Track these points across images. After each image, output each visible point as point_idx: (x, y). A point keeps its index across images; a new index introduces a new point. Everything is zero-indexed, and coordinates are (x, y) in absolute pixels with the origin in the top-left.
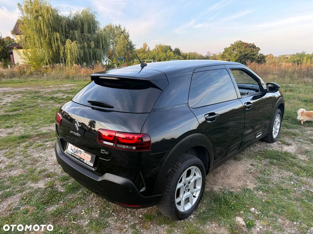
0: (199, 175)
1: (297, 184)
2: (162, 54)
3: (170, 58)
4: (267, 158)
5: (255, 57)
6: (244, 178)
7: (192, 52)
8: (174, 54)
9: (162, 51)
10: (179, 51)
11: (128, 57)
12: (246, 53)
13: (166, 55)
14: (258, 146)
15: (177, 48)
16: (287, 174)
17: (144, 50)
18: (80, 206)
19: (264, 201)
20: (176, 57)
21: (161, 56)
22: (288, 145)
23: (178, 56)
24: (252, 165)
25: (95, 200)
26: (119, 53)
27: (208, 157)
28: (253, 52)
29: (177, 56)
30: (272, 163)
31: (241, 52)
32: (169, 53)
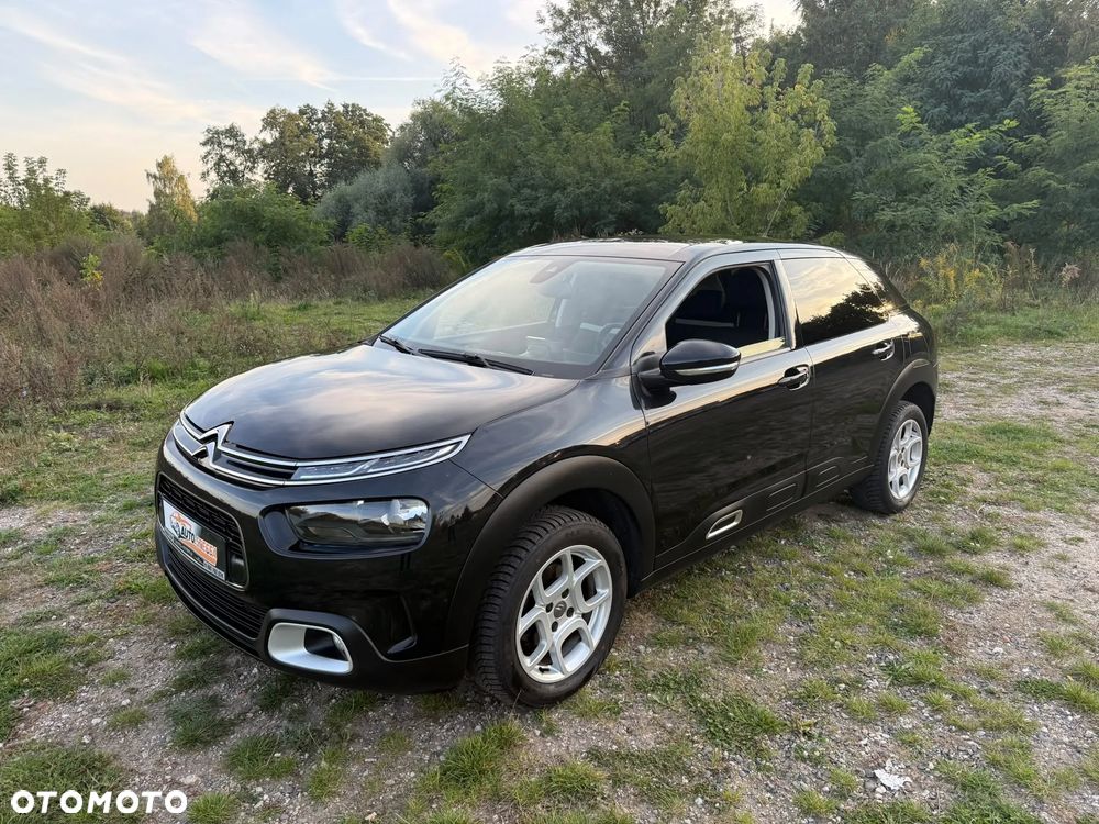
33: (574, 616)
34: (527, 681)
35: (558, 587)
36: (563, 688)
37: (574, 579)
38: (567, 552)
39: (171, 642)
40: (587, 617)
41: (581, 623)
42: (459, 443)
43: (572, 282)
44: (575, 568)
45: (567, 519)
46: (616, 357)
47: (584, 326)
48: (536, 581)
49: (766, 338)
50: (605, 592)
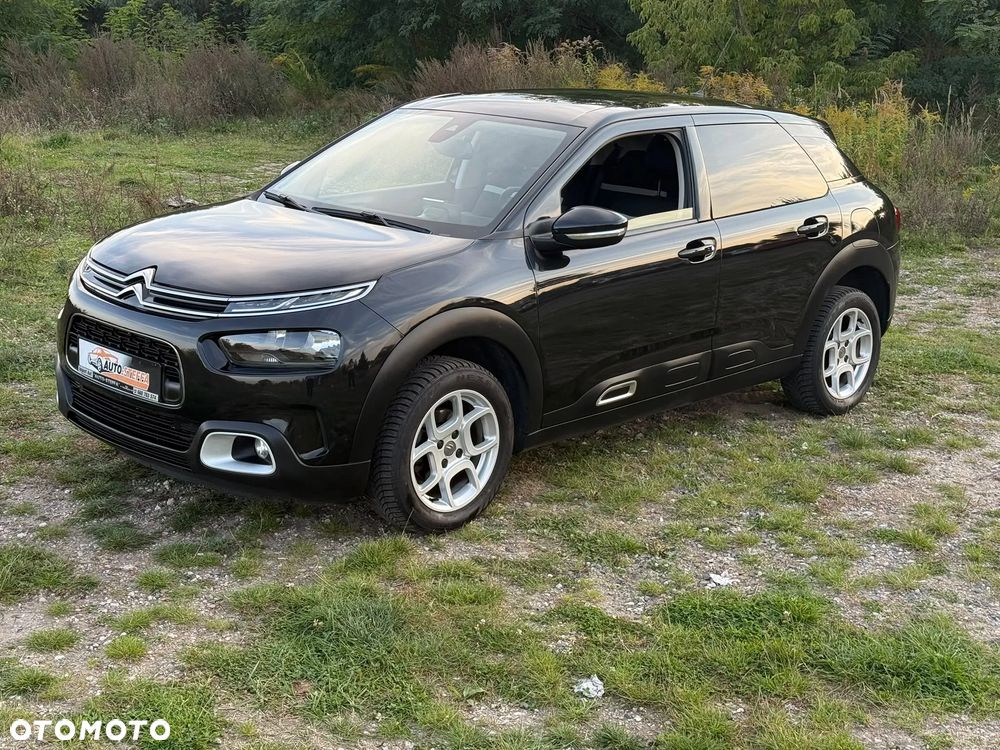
33: (463, 457)
34: (418, 504)
35: (449, 427)
36: (451, 519)
37: (463, 422)
38: (457, 395)
39: (63, 489)
40: (475, 460)
41: (470, 465)
42: (366, 287)
43: (472, 143)
44: (465, 413)
45: (458, 365)
46: (512, 219)
47: (488, 188)
48: (429, 416)
49: (675, 207)
50: (493, 439)
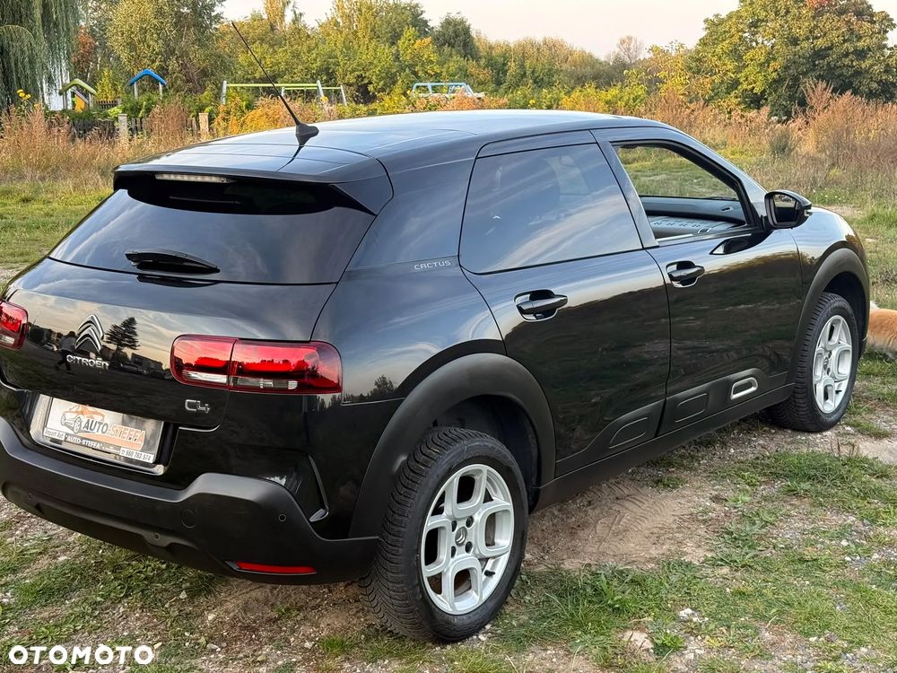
0: (503, 501)
1: (858, 546)
2: (371, 52)
3: (415, 73)
4: (778, 476)
5: (868, 63)
6: (677, 535)
7: (539, 39)
8: (439, 50)
9: (375, 35)
10: (467, 31)
11: (184, 66)
12: (820, 43)
13: (397, 58)
14: (761, 442)
15: (454, 15)
16: (834, 520)
17: (273, 28)
18: (86, 634)
19: (728, 590)
20: (453, 66)
21: (365, 58)
22: (879, 435)
23: (463, 62)
24: (716, 499)
25: (138, 619)
26: (131, 46)
27: (533, 442)
28: (859, 38)
29: (456, 61)
30: (792, 492)
31: (795, 42)
32: (411, 45)
